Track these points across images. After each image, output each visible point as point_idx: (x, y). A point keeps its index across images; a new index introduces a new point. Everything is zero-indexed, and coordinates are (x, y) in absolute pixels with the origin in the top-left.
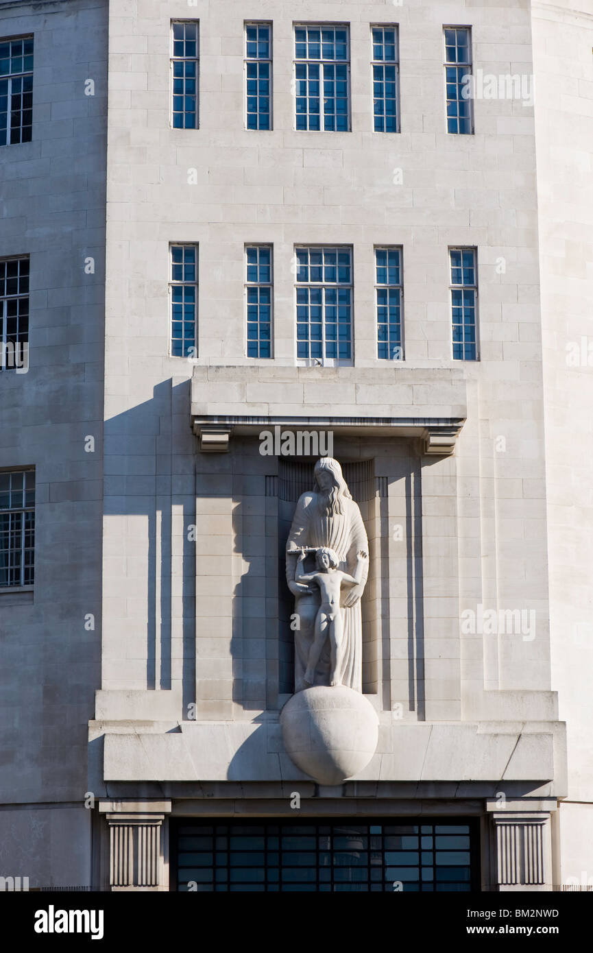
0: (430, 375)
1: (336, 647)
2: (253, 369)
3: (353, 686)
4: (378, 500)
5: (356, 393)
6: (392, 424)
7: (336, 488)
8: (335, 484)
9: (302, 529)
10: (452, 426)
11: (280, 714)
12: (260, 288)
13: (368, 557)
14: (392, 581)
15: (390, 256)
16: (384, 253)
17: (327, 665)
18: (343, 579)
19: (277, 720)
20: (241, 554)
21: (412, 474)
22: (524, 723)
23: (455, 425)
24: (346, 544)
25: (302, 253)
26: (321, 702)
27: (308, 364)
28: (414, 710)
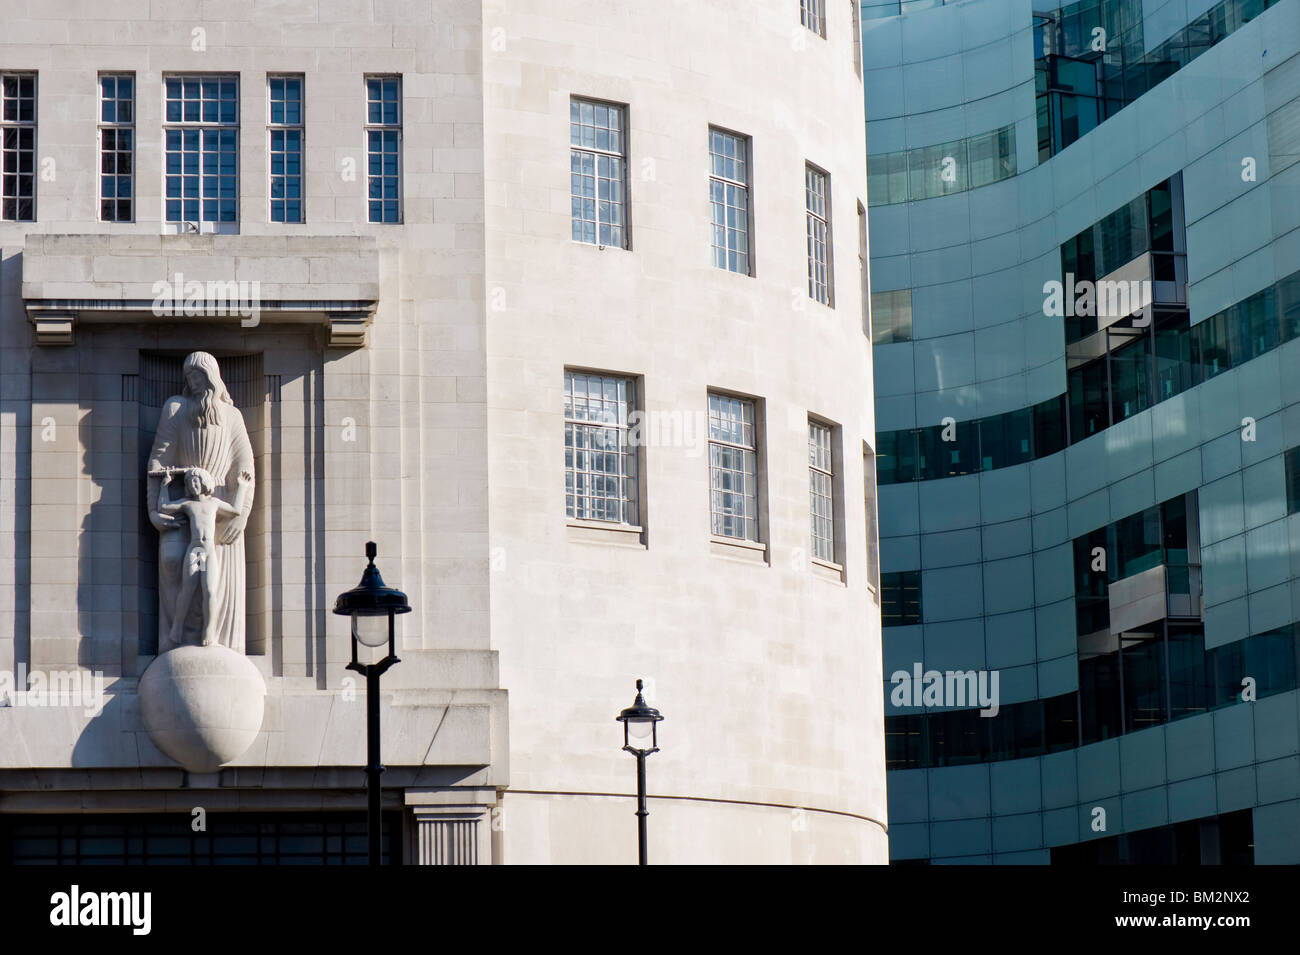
0: (330, 245)
1: (208, 595)
2: (103, 238)
3: (233, 646)
4: (268, 405)
5: (236, 269)
6: (282, 309)
7: (211, 391)
8: (210, 386)
9: (167, 444)
10: (361, 310)
11: (139, 681)
12: (119, 131)
13: (253, 480)
14: (285, 510)
15: (288, 88)
16: (282, 82)
17: (199, 618)
18: (219, 509)
19: (135, 690)
20: (90, 477)
21: (313, 372)
22: (454, 692)
23: (364, 309)
24: (224, 463)
25: (173, 83)
26: (189, 667)
27: (179, 230)
28: (311, 676)
